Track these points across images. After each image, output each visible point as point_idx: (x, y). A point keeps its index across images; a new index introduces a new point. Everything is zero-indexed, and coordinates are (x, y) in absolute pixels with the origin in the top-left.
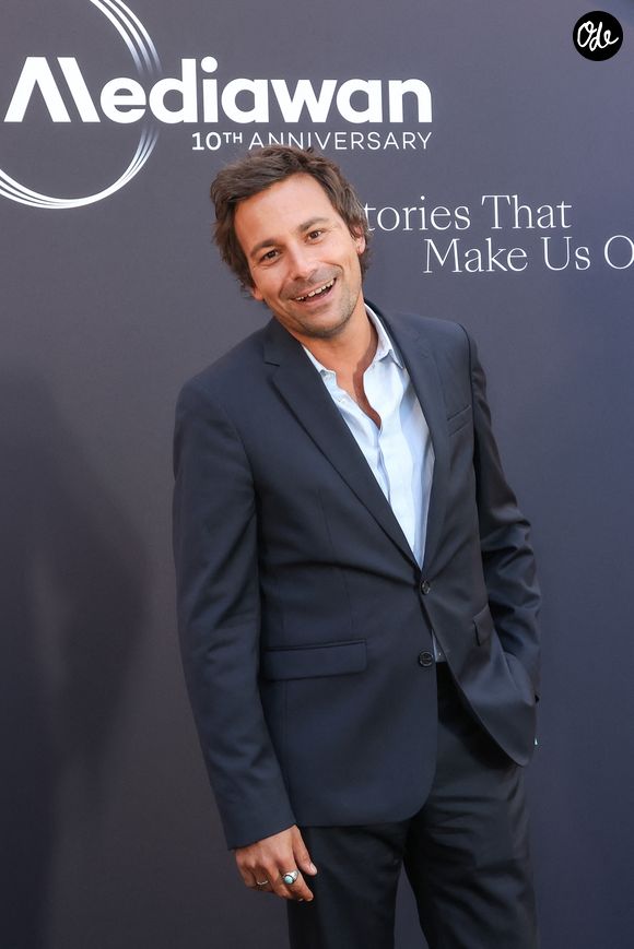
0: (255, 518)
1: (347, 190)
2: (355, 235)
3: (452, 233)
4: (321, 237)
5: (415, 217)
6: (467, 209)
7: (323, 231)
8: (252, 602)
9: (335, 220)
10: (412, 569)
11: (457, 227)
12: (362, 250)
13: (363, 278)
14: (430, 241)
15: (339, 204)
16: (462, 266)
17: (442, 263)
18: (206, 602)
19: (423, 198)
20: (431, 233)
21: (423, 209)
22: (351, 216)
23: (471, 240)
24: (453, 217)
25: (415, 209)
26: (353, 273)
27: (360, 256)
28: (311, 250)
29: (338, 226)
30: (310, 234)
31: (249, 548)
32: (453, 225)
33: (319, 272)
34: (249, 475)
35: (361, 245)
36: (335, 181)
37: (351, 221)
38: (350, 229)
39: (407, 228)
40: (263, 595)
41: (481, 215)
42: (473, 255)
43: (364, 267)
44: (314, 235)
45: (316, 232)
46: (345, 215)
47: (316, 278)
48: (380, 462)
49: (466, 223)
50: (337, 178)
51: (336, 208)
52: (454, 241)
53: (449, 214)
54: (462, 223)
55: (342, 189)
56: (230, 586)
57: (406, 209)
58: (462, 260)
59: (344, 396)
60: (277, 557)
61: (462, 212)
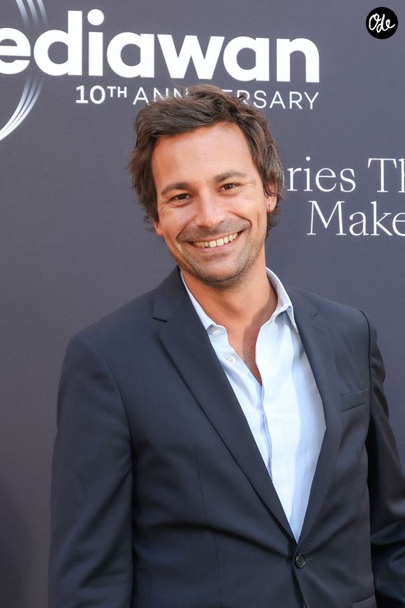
0: (130, 477)
1: (271, 147)
2: (268, 193)
3: (337, 195)
4: (234, 190)
5: (300, 178)
6: (352, 171)
7: (238, 185)
8: (124, 563)
9: (253, 176)
10: (286, 541)
11: (342, 189)
12: (272, 208)
13: (267, 235)
14: (314, 203)
15: (260, 159)
16: (346, 229)
17: (326, 225)
18: (75, 559)
19: (308, 159)
20: (316, 194)
21: (308, 170)
22: (268, 173)
23: (357, 202)
24: (338, 180)
25: (300, 169)
26: (260, 229)
27: (269, 214)
28: (222, 200)
29: (254, 183)
30: (225, 185)
31: (122, 507)
32: (338, 187)
33: (224, 223)
34: (125, 431)
35: (272, 203)
36: (261, 137)
37: (269, 179)
38: (264, 186)
39: (292, 189)
40: (135, 556)
41: (367, 178)
42: (359, 218)
43: (270, 225)
44: (228, 186)
45: (232, 184)
46: (262, 171)
47: (222, 228)
48: (264, 425)
49: (351, 185)
50: (262, 133)
51: (256, 162)
52: (339, 203)
53: (334, 176)
54: (348, 186)
55: (266, 146)
56: (101, 543)
57: (291, 170)
58: (347, 224)
59: (233, 355)
60: (150, 518)
61: (347, 175)
